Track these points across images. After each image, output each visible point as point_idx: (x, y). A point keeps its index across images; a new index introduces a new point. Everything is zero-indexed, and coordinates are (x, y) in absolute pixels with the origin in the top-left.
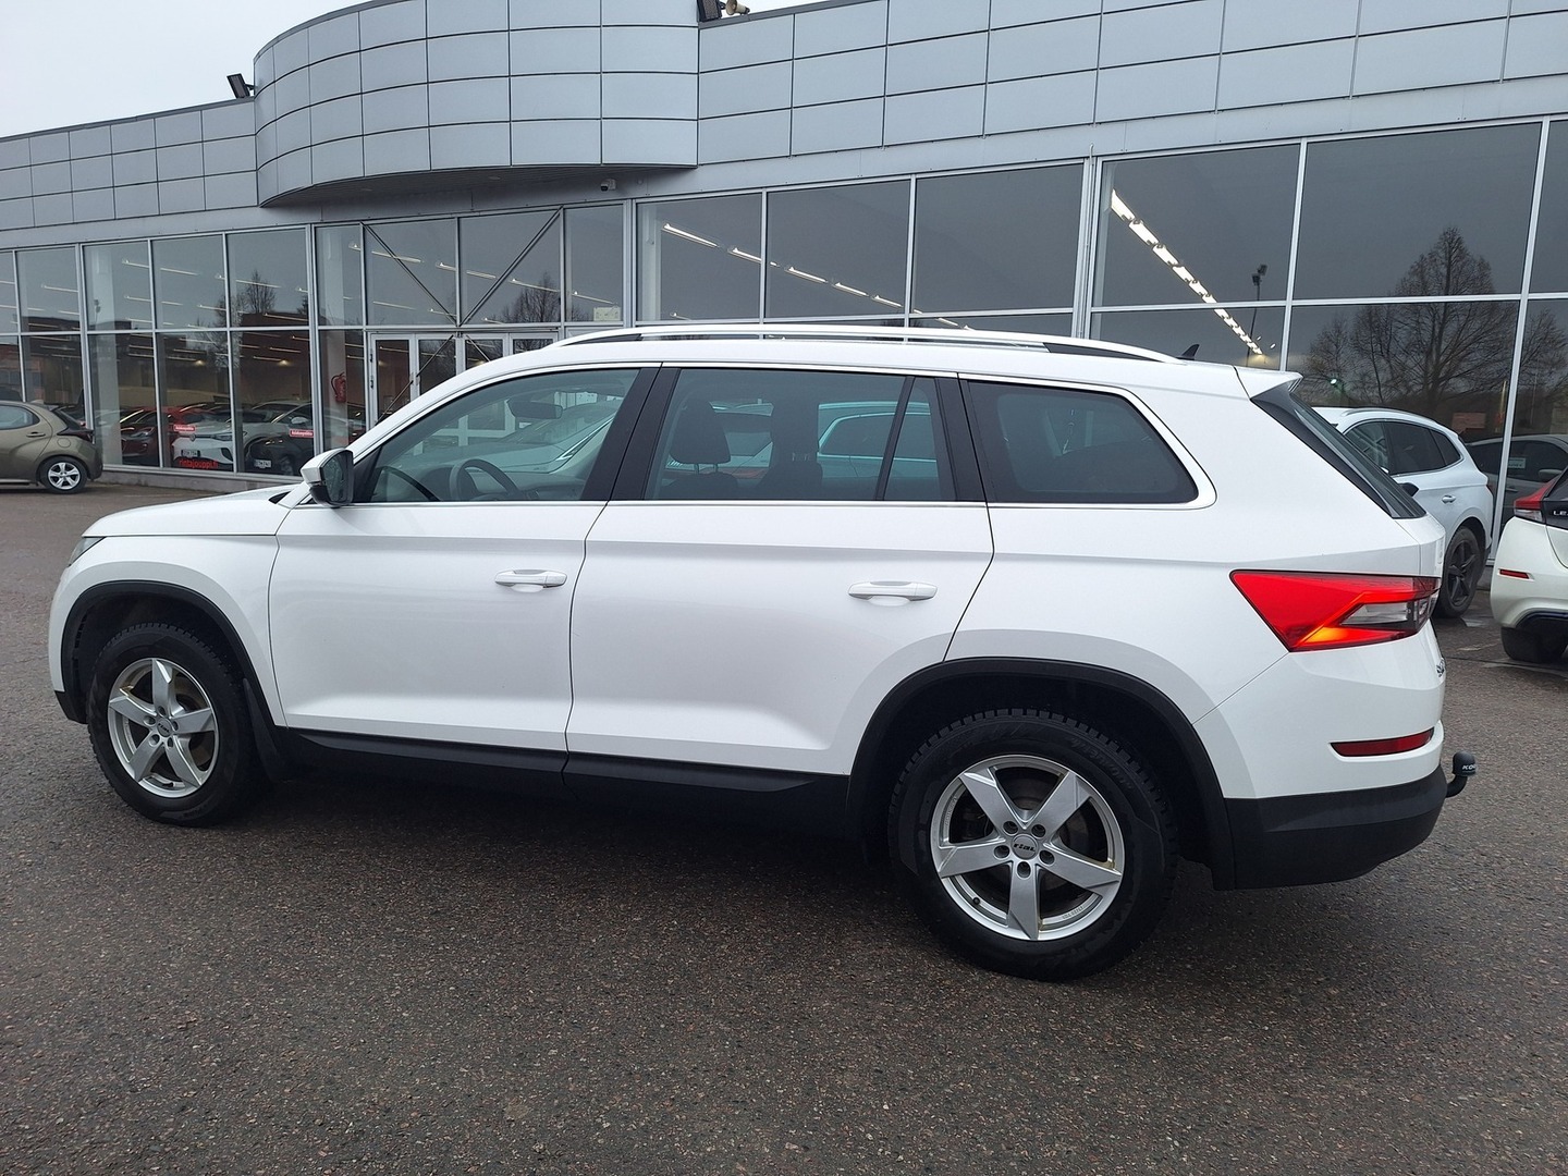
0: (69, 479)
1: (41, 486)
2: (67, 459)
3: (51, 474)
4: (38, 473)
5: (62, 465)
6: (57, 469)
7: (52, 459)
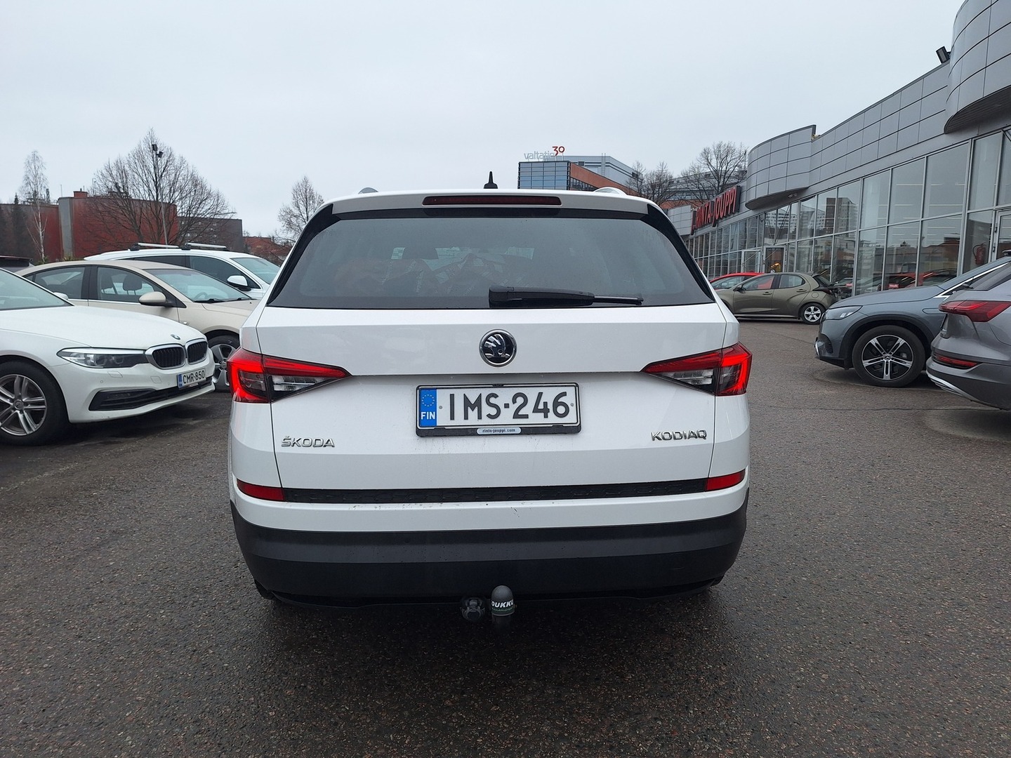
0: (815, 316)
1: (801, 320)
2: (814, 304)
3: (806, 313)
4: (800, 312)
5: (812, 308)
6: (810, 310)
7: (807, 305)
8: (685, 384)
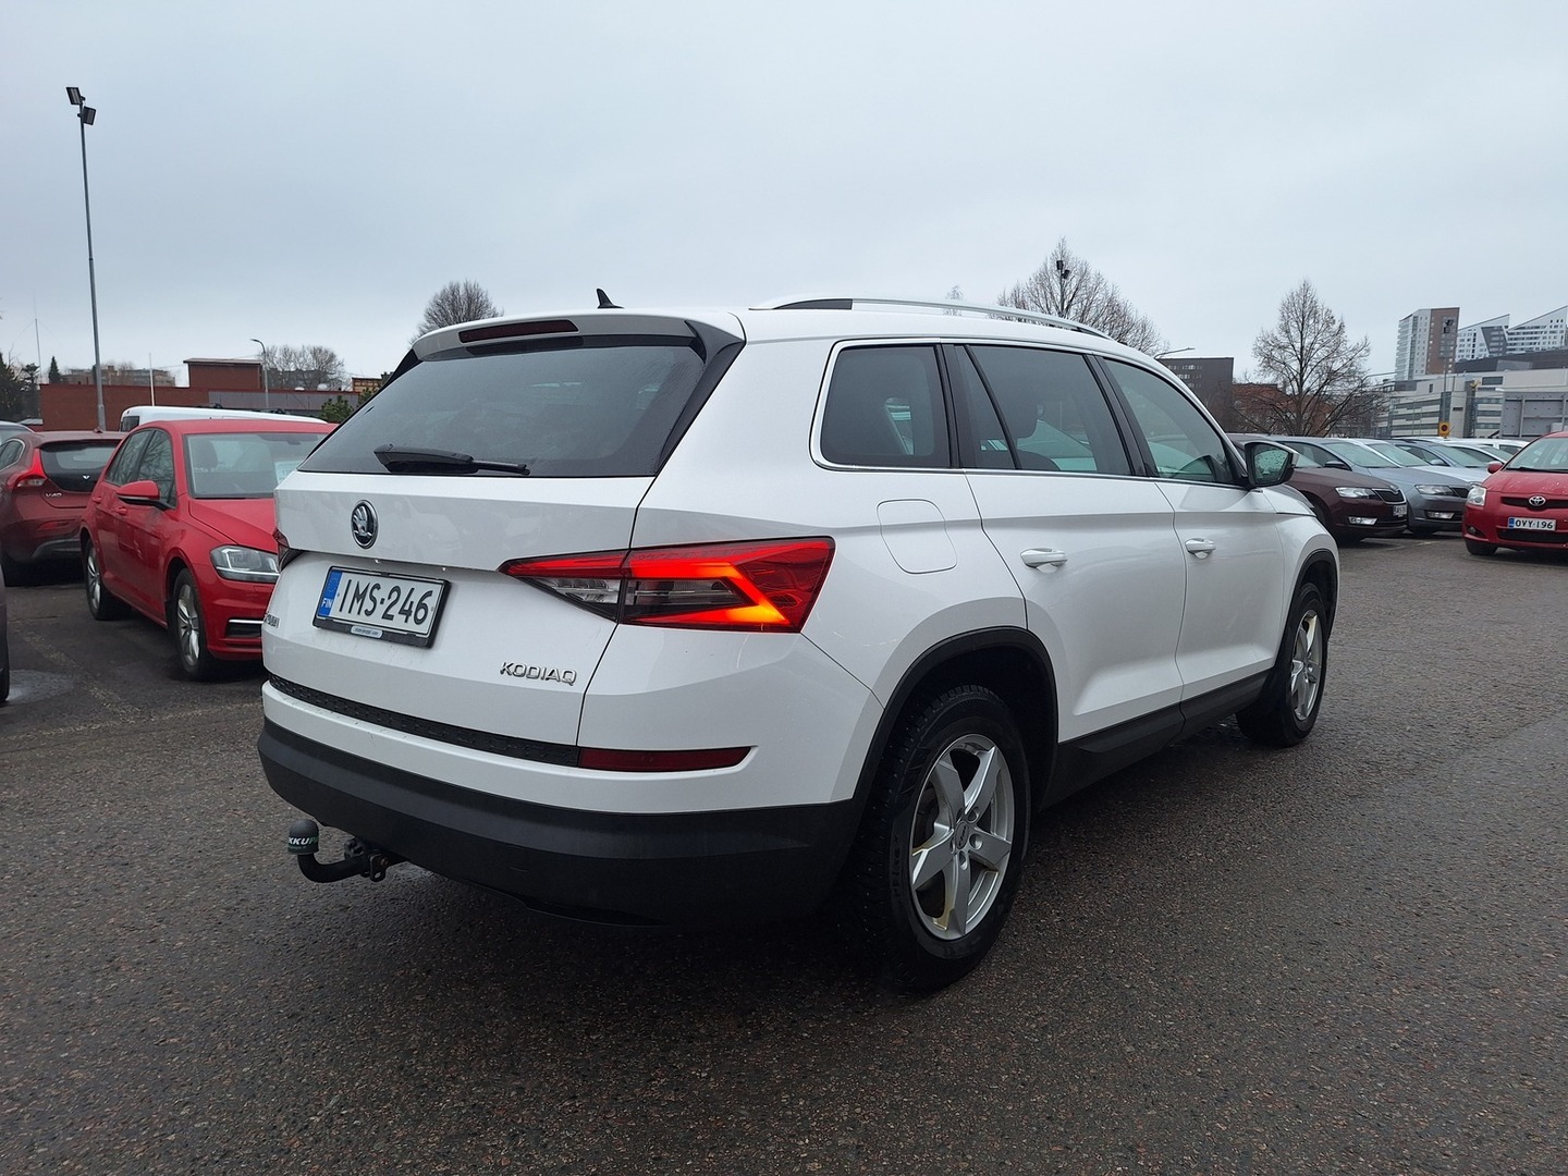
8: (573, 600)
